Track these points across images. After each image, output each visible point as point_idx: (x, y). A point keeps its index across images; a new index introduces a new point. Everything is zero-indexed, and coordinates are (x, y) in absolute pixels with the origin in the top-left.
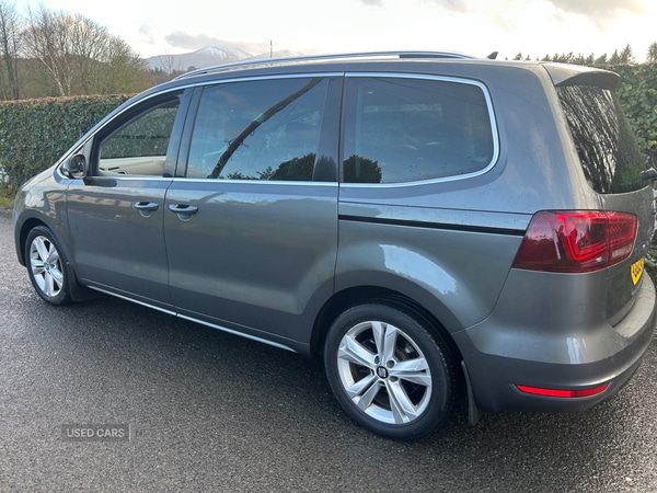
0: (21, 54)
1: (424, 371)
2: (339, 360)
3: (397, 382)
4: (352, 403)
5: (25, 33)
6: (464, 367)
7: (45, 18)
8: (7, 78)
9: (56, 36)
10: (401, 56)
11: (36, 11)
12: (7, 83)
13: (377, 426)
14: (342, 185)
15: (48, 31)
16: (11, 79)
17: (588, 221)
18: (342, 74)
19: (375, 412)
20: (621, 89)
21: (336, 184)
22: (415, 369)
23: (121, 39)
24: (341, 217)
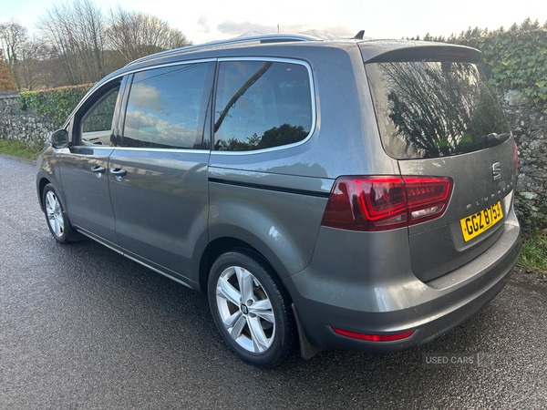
0: (106, 47)
1: (270, 310)
2: (217, 297)
3: (256, 318)
4: (227, 333)
5: (108, 31)
6: (294, 309)
7: (123, 19)
8: (96, 67)
9: (131, 31)
10: (262, 42)
11: (116, 12)
12: (97, 70)
13: (243, 353)
14: (213, 153)
15: (126, 28)
16: (100, 67)
17: (387, 186)
18: (215, 60)
19: (242, 341)
20: (538, 54)
21: (208, 152)
22: (264, 308)
23: (179, 30)
24: (210, 179)
